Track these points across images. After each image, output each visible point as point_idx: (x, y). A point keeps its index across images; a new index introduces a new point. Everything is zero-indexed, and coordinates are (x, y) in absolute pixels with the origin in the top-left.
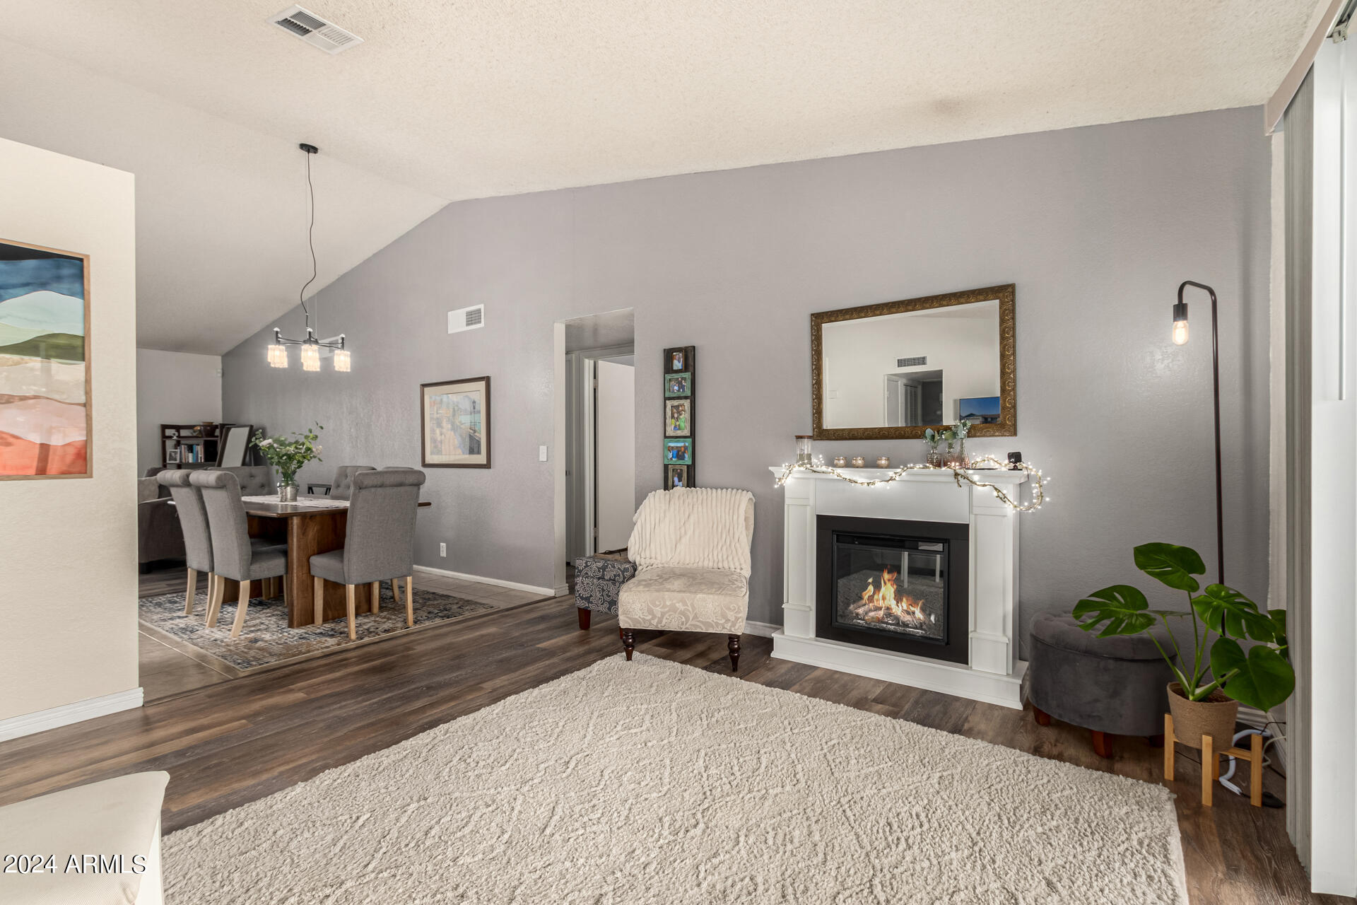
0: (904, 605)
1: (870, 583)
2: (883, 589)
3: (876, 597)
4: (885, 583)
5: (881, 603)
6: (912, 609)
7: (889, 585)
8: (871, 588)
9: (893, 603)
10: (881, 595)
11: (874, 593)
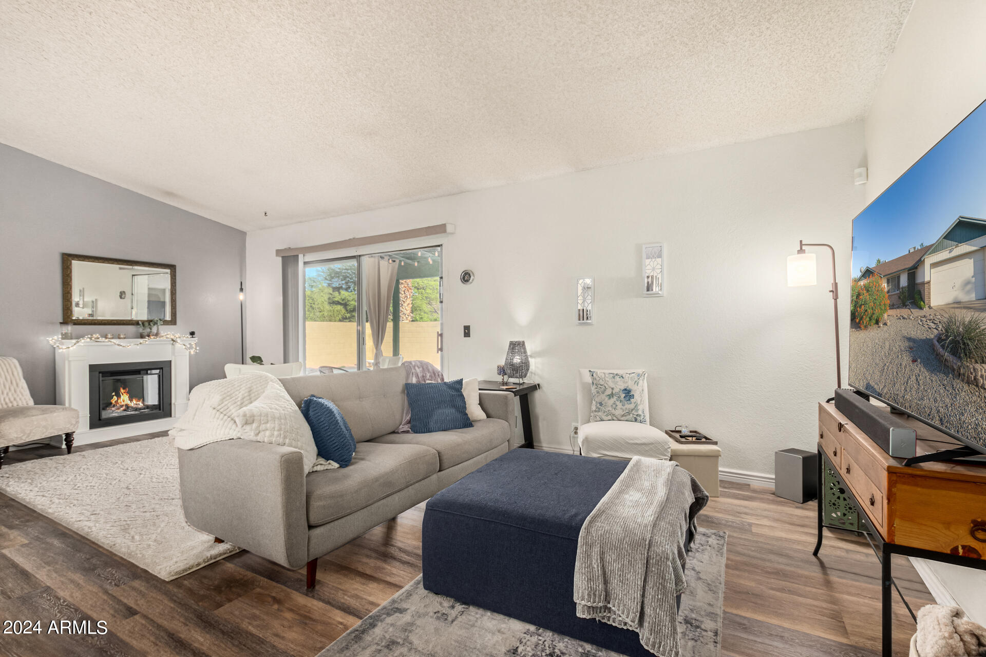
0: (134, 401)
1: (113, 395)
2: (122, 397)
3: (119, 401)
4: (123, 394)
5: (123, 403)
6: (138, 403)
7: (125, 395)
8: (115, 398)
9: (129, 402)
10: (122, 400)
11: (118, 399)
